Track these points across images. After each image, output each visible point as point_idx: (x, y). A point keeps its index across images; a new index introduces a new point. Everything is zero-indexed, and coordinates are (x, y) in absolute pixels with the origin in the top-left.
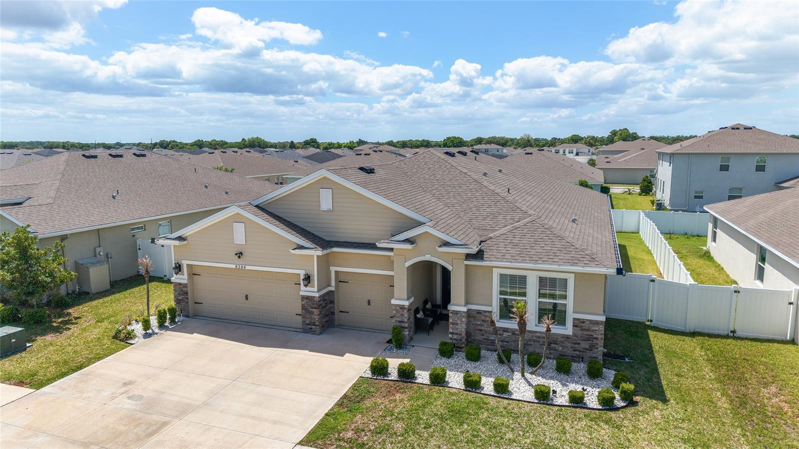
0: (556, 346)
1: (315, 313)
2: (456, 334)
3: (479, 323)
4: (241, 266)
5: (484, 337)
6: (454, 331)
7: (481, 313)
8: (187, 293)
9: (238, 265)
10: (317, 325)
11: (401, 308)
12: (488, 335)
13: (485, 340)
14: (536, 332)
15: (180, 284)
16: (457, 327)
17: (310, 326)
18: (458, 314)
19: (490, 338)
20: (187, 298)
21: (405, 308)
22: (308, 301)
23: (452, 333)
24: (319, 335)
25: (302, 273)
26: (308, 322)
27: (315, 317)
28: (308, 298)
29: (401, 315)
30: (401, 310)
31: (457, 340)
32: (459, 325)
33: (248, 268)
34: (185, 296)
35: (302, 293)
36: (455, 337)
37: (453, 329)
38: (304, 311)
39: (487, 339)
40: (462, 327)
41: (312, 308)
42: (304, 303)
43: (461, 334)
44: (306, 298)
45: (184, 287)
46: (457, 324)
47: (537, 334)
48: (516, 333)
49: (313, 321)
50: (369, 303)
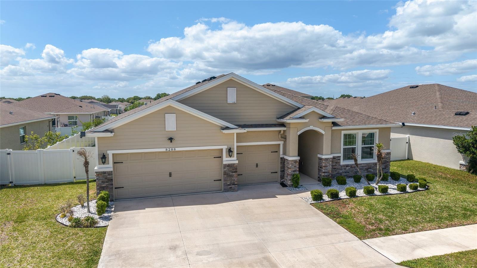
0: (370, 169)
1: (235, 175)
2: (326, 172)
3: (334, 164)
4: (171, 149)
5: (336, 172)
6: (326, 171)
7: (335, 158)
8: (112, 180)
9: (168, 149)
10: (236, 184)
11: (295, 162)
12: (338, 170)
13: (337, 174)
14: (362, 164)
15: (104, 173)
16: (327, 168)
17: (230, 186)
18: (327, 160)
19: (340, 172)
20: (112, 184)
21: (297, 162)
22: (228, 167)
23: (324, 172)
24: (237, 191)
25: (224, 148)
26: (229, 183)
27: (234, 178)
28: (229, 166)
29: (295, 166)
30: (295, 163)
31: (327, 176)
32: (328, 167)
33: (177, 149)
34: (110, 183)
35: (224, 163)
36: (326, 174)
37: (324, 170)
38: (226, 176)
39: (338, 173)
40: (330, 168)
41: (232, 172)
42: (226, 170)
43: (329, 172)
44: (228, 166)
45: (109, 175)
46: (327, 166)
47: (363, 165)
48: (353, 166)
49: (232, 182)
50: (257, 165)
